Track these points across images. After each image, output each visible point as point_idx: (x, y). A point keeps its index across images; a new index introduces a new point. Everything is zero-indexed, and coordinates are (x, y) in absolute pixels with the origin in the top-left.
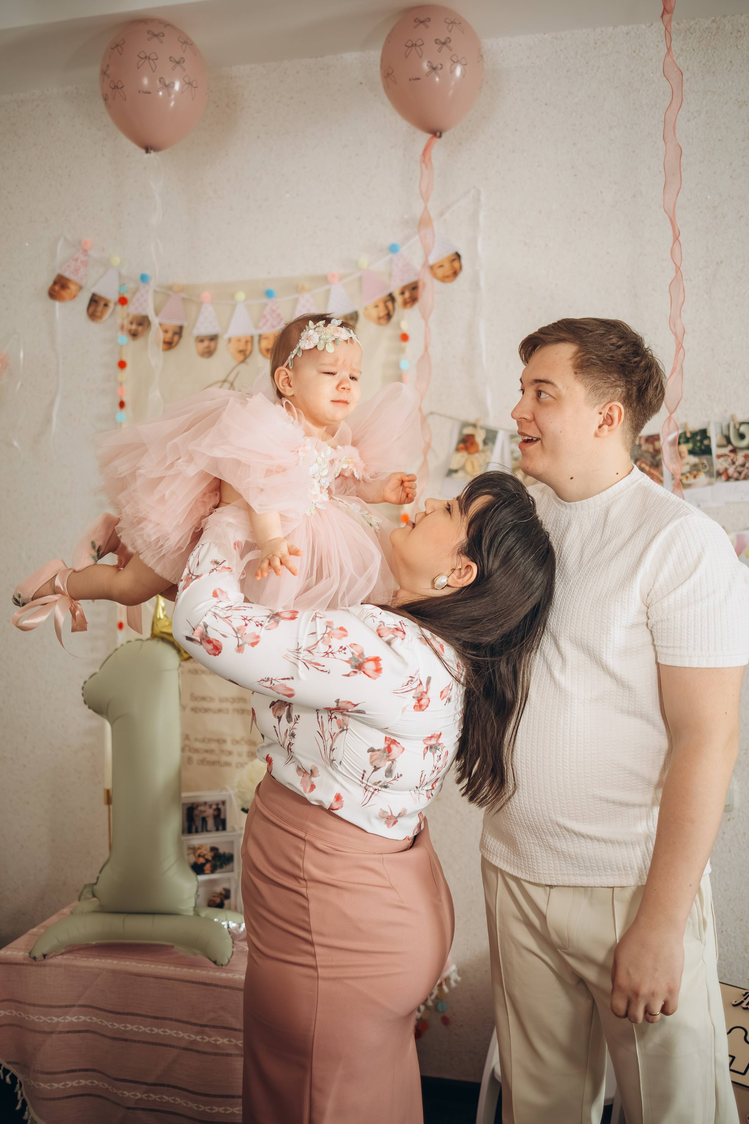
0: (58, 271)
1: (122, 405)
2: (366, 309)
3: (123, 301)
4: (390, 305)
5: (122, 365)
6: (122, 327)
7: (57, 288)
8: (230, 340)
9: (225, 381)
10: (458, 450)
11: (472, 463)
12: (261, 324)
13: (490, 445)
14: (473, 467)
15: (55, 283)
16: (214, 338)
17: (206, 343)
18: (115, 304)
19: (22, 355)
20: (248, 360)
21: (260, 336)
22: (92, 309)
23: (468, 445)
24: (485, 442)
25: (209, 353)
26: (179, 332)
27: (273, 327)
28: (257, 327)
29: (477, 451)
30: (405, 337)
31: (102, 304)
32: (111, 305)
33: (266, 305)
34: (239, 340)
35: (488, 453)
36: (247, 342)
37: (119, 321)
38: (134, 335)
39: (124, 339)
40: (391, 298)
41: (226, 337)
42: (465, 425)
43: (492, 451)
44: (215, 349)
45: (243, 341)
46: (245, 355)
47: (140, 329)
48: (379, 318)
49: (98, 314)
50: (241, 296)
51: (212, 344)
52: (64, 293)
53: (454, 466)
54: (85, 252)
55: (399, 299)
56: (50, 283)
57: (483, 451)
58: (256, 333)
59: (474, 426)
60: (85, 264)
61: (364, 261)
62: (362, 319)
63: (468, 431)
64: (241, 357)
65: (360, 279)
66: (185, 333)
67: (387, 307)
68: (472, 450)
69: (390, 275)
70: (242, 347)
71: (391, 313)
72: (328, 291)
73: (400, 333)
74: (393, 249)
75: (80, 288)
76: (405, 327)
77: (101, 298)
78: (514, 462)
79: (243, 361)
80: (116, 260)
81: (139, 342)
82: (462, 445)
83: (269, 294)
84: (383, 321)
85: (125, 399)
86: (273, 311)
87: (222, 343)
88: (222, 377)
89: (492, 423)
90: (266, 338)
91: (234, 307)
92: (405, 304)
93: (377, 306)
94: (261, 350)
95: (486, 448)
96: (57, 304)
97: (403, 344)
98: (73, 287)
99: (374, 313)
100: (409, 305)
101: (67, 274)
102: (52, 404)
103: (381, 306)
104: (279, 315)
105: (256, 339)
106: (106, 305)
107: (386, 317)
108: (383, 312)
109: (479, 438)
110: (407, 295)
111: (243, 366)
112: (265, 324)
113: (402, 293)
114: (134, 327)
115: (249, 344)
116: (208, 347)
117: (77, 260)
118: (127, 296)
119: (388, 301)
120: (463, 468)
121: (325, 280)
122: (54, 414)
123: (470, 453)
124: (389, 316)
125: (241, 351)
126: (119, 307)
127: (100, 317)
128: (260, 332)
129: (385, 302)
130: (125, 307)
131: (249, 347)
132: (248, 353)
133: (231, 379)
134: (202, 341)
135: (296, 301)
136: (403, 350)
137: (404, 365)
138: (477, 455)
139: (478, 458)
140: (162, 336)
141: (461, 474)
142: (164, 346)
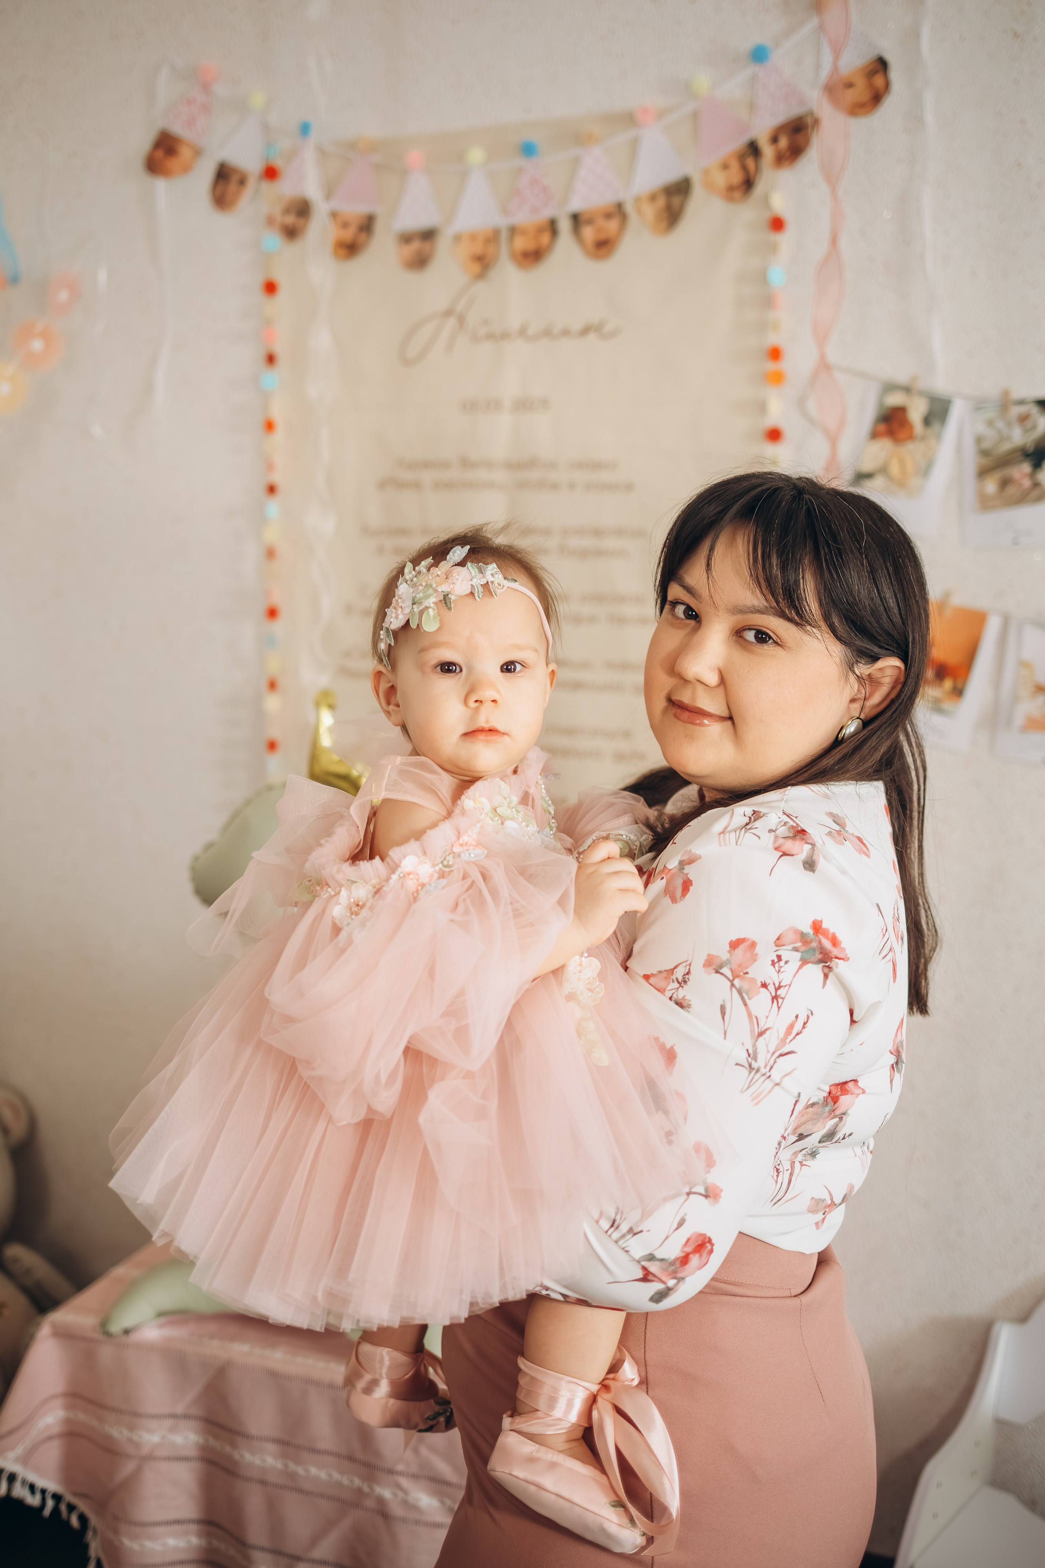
0: (161, 124)
1: (271, 359)
2: (706, 172)
3: (271, 173)
4: (750, 162)
5: (270, 288)
6: (270, 221)
7: (160, 154)
8: (458, 238)
9: (449, 313)
10: (875, 435)
11: (900, 460)
12: (513, 207)
13: (936, 426)
14: (903, 467)
15: (156, 146)
16: (428, 235)
17: (415, 245)
18: (258, 179)
19: (103, 277)
20: (491, 274)
21: (511, 230)
22: (219, 190)
23: (895, 426)
24: (927, 421)
25: (420, 262)
26: (367, 225)
28: (505, 211)
29: (911, 437)
30: (777, 224)
31: (235, 181)
32: (251, 183)
33: (520, 171)
34: (473, 237)
35: (932, 442)
36: (487, 240)
38: (289, 233)
40: (753, 149)
42: (890, 387)
43: (939, 438)
44: (431, 255)
45: (481, 239)
46: (483, 264)
47: (298, 222)
48: (731, 189)
49: (230, 198)
50: (476, 156)
51: (426, 246)
52: (173, 163)
53: (867, 467)
54: (206, 87)
55: (768, 152)
56: (148, 147)
57: (923, 438)
59: (907, 390)
60: (205, 109)
61: (703, 81)
62: (698, 193)
63: (895, 400)
64: (476, 268)
65: (695, 116)
66: (379, 227)
67: (744, 168)
68: (902, 435)
69: (752, 106)
70: (478, 249)
71: (753, 178)
72: (635, 144)
73: (767, 215)
74: (759, 55)
75: (198, 153)
76: (780, 203)
77: (235, 170)
78: (981, 459)
79: (481, 276)
80: (258, 100)
82: (882, 427)
83: (528, 150)
84: (737, 194)
85: (276, 349)
86: (534, 182)
88: (444, 306)
89: (940, 384)
90: (523, 232)
91: (464, 176)
92: (780, 159)
93: (725, 167)
94: (511, 255)
95: (928, 432)
96: (161, 184)
97: (774, 237)
98: (185, 153)
99: (720, 179)
100: (787, 162)
103: (735, 166)
104: (545, 190)
106: (242, 182)
107: (742, 186)
108: (736, 176)
109: (916, 413)
110: (783, 142)
112: (519, 207)
113: (774, 140)
114: (290, 219)
115: (492, 245)
116: (420, 252)
117: (191, 102)
118: (278, 163)
119: (747, 155)
120: (883, 470)
121: (629, 119)
123: (897, 442)
124: (748, 184)
125: (476, 258)
126: (264, 185)
127: (234, 203)
128: (513, 221)
129: (741, 158)
130: (274, 184)
131: (492, 249)
132: (488, 260)
133: (459, 309)
134: (408, 240)
135: (576, 162)
136: (773, 249)
137: (777, 276)
138: (910, 446)
139: (912, 451)
140: (338, 233)
141: (878, 481)
142: (343, 252)
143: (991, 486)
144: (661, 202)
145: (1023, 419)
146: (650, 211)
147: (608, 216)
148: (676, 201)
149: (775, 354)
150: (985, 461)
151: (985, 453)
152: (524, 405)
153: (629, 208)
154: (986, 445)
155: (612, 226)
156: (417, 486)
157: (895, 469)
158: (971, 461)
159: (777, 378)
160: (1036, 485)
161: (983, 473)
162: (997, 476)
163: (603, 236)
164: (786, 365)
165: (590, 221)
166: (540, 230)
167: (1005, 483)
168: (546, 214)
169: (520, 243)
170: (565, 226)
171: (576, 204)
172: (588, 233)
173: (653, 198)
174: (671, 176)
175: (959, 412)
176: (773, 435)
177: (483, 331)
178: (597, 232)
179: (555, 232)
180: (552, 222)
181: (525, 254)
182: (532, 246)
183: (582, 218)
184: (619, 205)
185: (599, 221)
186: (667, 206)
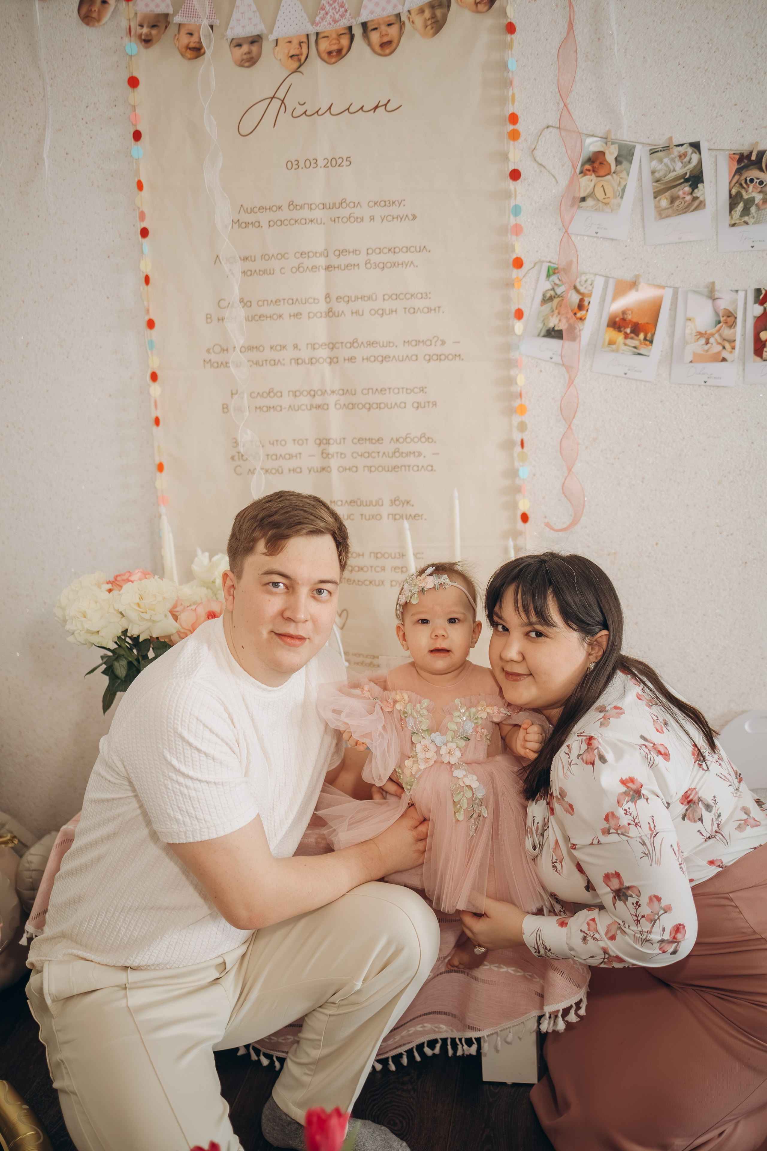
1: (137, 136)
5: (133, 82)
6: (129, 32)
8: (277, 42)
9: (274, 96)
10: (584, 172)
11: (603, 187)
12: (318, 19)
13: (625, 164)
14: (605, 192)
16: (256, 40)
17: (245, 48)
20: (304, 68)
21: (317, 34)
22: (84, 9)
23: (596, 165)
24: (618, 161)
25: (251, 60)
27: (335, 21)
28: (313, 23)
29: (608, 173)
30: (511, 28)
31: (98, 1)
32: (112, 3)
34: (290, 41)
35: (624, 174)
36: (300, 43)
37: (124, 24)
38: (147, 41)
39: (133, 47)
41: (272, 37)
43: (628, 172)
44: (259, 55)
45: (295, 42)
46: (300, 60)
47: (154, 32)
49: (94, 15)
51: (255, 49)
53: (580, 193)
57: (616, 172)
58: (312, 30)
63: (596, 147)
64: (294, 65)
68: (602, 173)
70: (294, 50)
73: (505, 22)
76: (512, 14)
79: (298, 70)
81: (155, 50)
82: (588, 167)
84: (481, 7)
85: (141, 128)
87: (267, 46)
88: (270, 92)
89: (626, 136)
90: (326, 37)
94: (319, 54)
95: (620, 167)
96: (37, 4)
97: (509, 37)
102: (40, 141)
104: (342, 6)
105: (313, 39)
106: (104, 2)
109: (610, 158)
111: (297, 74)
112: (323, 19)
114: (145, 30)
115: (304, 46)
116: (250, 53)
120: (592, 195)
122: (45, 156)
123: (599, 176)
125: (291, 56)
126: (123, 5)
127: (99, 20)
128: (318, 29)
130: (131, 4)
131: (305, 50)
132: (303, 58)
133: (281, 94)
134: (239, 45)
136: (509, 45)
137: (512, 64)
138: (608, 178)
139: (609, 182)
140: (185, 40)
141: (590, 202)
142: (189, 54)
143: (664, 202)
144: (427, 14)
145: (682, 156)
146: (419, 21)
147: (391, 23)
148: (439, 12)
149: (514, 119)
152: (333, 162)
153: (404, 18)
154: (657, 175)
155: (394, 31)
156: (257, 224)
157: (599, 194)
158: (649, 187)
159: (514, 136)
160: (695, 199)
161: (657, 194)
162: (667, 194)
163: (385, 39)
164: (521, 126)
165: (375, 29)
166: (340, 35)
167: (673, 200)
168: (345, 23)
169: (324, 45)
170: (358, 31)
171: (365, 17)
172: (375, 37)
173: (422, 11)
175: (640, 153)
176: (515, 175)
177: (300, 110)
178: (382, 36)
179: (352, 37)
180: (350, 28)
181: (330, 53)
182: (335, 47)
183: (370, 27)
184: (398, 16)
185: (384, 28)
186: (433, 16)
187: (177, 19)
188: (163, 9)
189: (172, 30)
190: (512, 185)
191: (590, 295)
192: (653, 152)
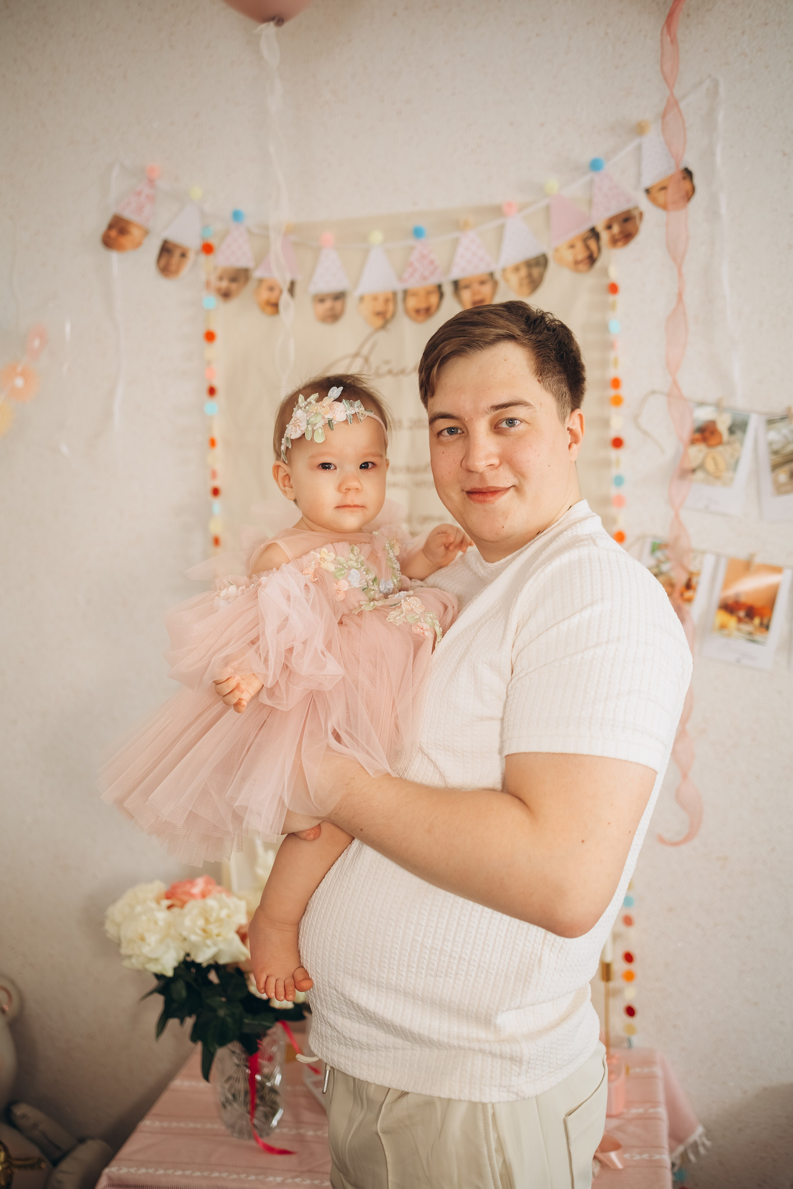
0: (114, 210)
1: (214, 391)
2: (557, 250)
3: (208, 249)
4: (592, 244)
5: (210, 336)
6: (208, 284)
7: (113, 233)
8: (362, 299)
9: (358, 355)
11: (714, 459)
12: (406, 276)
13: (739, 434)
14: (716, 464)
15: (111, 227)
16: (339, 296)
17: (328, 304)
18: (197, 253)
19: (68, 328)
20: (390, 326)
21: (406, 293)
22: (163, 261)
23: (709, 435)
24: (731, 431)
25: (333, 317)
26: (290, 289)
27: (424, 278)
28: (400, 279)
29: (720, 443)
30: (613, 289)
31: (177, 254)
32: (191, 256)
33: (412, 248)
34: (375, 298)
35: (737, 445)
36: (387, 301)
37: (204, 277)
38: (226, 295)
39: (211, 301)
40: (594, 233)
41: (357, 294)
42: (702, 406)
43: (742, 443)
44: (342, 311)
45: (381, 300)
46: (385, 318)
47: (234, 286)
48: (577, 263)
49: (173, 267)
50: (377, 237)
51: (338, 305)
52: (125, 240)
54: (151, 182)
55: (605, 236)
56: (103, 227)
57: (729, 443)
58: (399, 287)
60: (151, 199)
61: (554, 184)
63: (707, 416)
64: (379, 322)
65: (548, 208)
67: (587, 247)
68: (713, 441)
69: (590, 202)
70: (380, 307)
71: (595, 255)
72: (501, 229)
73: (606, 282)
74: (595, 166)
75: (146, 233)
76: (615, 274)
77: (176, 246)
78: (774, 457)
79: (383, 327)
80: (197, 193)
81: (234, 305)
82: (698, 436)
83: (418, 233)
84: (582, 267)
85: (217, 383)
86: (423, 257)
87: (351, 303)
88: (352, 350)
89: (740, 403)
90: (415, 294)
91: (366, 252)
92: (614, 242)
93: (572, 246)
94: (407, 311)
95: (733, 438)
96: (114, 256)
97: (611, 298)
98: (135, 232)
99: (569, 256)
100: (620, 243)
101: (127, 214)
103: (580, 246)
104: (432, 262)
105: (400, 296)
106: (183, 255)
107: (587, 261)
108: (581, 253)
109: (723, 427)
110: (616, 229)
112: (412, 275)
113: (609, 227)
114: (224, 284)
115: (391, 304)
116: (332, 309)
117: (139, 194)
118: (213, 241)
119: (590, 238)
120: (701, 466)
121: (497, 211)
123: (710, 446)
124: (592, 260)
125: (379, 314)
126: (203, 257)
127: (177, 272)
128: (405, 286)
129: (585, 240)
130: (211, 257)
131: (391, 307)
132: (389, 315)
133: (365, 351)
134: (323, 300)
135: (456, 242)
136: (613, 307)
137: (615, 327)
138: (720, 448)
139: (721, 453)
140: (265, 295)
141: (699, 475)
142: (269, 309)
143: (783, 476)
144: (523, 272)
146: (514, 278)
147: (482, 283)
148: (536, 272)
149: (616, 383)
150: (778, 459)
151: (775, 453)
152: (419, 424)
153: (498, 276)
154: (775, 447)
155: (486, 289)
157: (710, 465)
158: (766, 460)
159: (617, 401)
161: (775, 467)
162: (788, 469)
163: (478, 298)
164: (624, 391)
165: (467, 287)
166: (428, 293)
167: (792, 475)
168: (434, 280)
169: (412, 303)
170: (448, 289)
171: (456, 274)
172: (466, 295)
173: (517, 269)
174: (532, 253)
175: (755, 424)
176: (617, 443)
177: (384, 369)
178: (474, 294)
179: (441, 295)
180: (439, 287)
181: (418, 311)
182: (423, 305)
183: (462, 284)
184: (491, 275)
185: (476, 287)
186: (530, 276)
187: (257, 274)
188: (243, 263)
189: (251, 285)
190: (614, 453)
191: (698, 574)
192: (771, 422)
